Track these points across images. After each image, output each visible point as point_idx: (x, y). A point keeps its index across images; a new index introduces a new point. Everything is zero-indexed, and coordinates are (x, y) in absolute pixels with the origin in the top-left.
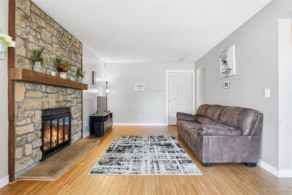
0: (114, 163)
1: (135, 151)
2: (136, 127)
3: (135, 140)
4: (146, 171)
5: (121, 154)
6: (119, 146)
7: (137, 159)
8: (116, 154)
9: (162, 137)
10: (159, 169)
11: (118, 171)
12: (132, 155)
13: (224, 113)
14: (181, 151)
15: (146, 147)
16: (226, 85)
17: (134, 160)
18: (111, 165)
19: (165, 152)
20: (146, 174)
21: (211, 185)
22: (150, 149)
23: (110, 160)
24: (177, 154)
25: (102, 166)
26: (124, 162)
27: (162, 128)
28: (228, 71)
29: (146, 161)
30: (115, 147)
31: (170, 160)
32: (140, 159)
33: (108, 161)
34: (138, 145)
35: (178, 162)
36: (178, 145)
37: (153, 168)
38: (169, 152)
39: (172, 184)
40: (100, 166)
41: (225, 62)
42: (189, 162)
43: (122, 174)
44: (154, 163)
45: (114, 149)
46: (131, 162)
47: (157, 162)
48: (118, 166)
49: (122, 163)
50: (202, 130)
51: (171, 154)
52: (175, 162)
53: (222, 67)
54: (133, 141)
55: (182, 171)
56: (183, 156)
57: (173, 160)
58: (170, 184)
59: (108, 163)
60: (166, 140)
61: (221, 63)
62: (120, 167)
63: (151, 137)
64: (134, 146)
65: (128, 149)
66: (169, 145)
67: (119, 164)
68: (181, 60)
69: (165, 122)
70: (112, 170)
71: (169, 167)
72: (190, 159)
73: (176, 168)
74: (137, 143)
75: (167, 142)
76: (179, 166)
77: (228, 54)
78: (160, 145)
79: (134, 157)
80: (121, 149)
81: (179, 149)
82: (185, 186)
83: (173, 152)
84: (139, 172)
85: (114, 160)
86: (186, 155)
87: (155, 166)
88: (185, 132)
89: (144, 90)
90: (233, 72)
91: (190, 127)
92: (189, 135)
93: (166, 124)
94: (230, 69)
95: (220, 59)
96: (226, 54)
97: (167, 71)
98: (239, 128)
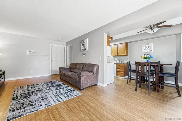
0: (27, 106)
1: (39, 93)
2: (28, 79)
3: (34, 87)
4: (55, 102)
5: (28, 98)
6: (22, 94)
7: (44, 98)
8: (24, 100)
9: (52, 82)
10: (61, 99)
11: (34, 109)
12: (38, 97)
13: (85, 66)
14: (67, 86)
15: (45, 89)
16: (84, 54)
17: (42, 99)
18: (24, 108)
19: (59, 89)
20: (56, 104)
21: (88, 97)
22: (49, 90)
23: (21, 105)
24: (66, 89)
25: (16, 112)
26: (35, 103)
27: (49, 77)
28: (85, 49)
29: (51, 97)
30: (19, 95)
31: (64, 92)
32: (46, 97)
33: (19, 106)
34: (38, 89)
35: (69, 92)
36: (64, 84)
37: (58, 99)
38: (61, 89)
39: (73, 103)
40: (14, 113)
41: (83, 45)
42: (74, 90)
43: (39, 110)
44: (57, 96)
45: (19, 97)
46: (41, 101)
47: (58, 95)
48: (31, 107)
49: (33, 104)
50: (81, 74)
51: (63, 89)
52: (67, 93)
53: (82, 47)
54: (33, 88)
55: (74, 95)
56: (69, 89)
57: (66, 92)
58: (72, 104)
59: (20, 108)
60: (55, 83)
61: (81, 45)
62: (34, 106)
63: (45, 83)
64: (35, 91)
65: (32, 94)
66: (59, 85)
67: (32, 105)
68: (59, 40)
69: (49, 73)
70: (29, 111)
71: (66, 96)
72: (74, 89)
73: (70, 95)
74: (37, 88)
75: (57, 84)
76: (71, 94)
77: (85, 42)
78: (53, 86)
79: (40, 97)
80: (26, 95)
81: (65, 86)
82: (79, 101)
83: (63, 88)
84: (51, 104)
85: (25, 104)
86: (70, 88)
87: (58, 98)
88: (68, 77)
89: (34, 54)
90: (87, 49)
91: (71, 74)
92: (71, 78)
93: (50, 74)
94: (86, 48)
95: (81, 43)
96: (84, 41)
97: (51, 45)
98: (92, 72)
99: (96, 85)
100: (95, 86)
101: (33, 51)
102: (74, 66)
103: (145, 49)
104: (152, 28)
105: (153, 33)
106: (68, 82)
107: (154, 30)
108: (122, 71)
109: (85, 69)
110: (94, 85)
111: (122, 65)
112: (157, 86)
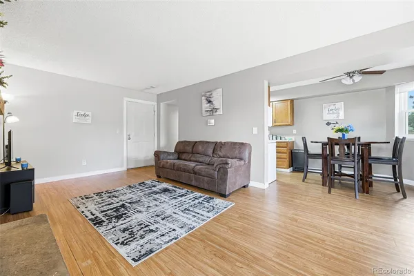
0: (142, 232)
1: (140, 208)
3: (116, 197)
5: (128, 219)
6: (102, 211)
7: (162, 216)
8: (120, 222)
9: (143, 184)
10: (202, 215)
12: (146, 215)
13: (220, 147)
14: (187, 191)
15: (144, 199)
17: (160, 218)
18: (142, 237)
19: (175, 198)
20: (201, 225)
22: (155, 200)
23: (128, 232)
24: (191, 196)
26: (153, 226)
27: (120, 174)
28: (215, 110)
29: (175, 213)
30: (98, 214)
32: (166, 215)
33: (127, 235)
34: (129, 201)
35: (204, 202)
37: (195, 216)
38: (180, 196)
41: (210, 102)
42: (211, 198)
43: (180, 238)
45: (103, 218)
46: (162, 222)
47: (188, 210)
48: (155, 234)
49: (151, 228)
50: (228, 164)
51: (185, 197)
52: (201, 203)
53: (206, 106)
54: (114, 199)
55: (221, 208)
57: (196, 202)
58: (232, 222)
60: (155, 186)
61: (204, 102)
62: (159, 233)
63: (130, 187)
64: (128, 205)
65: (127, 210)
66: (167, 190)
69: (122, 166)
70: (158, 241)
71: (206, 209)
73: (212, 208)
74: (123, 198)
75: (160, 187)
76: (211, 205)
77: (214, 95)
78: (157, 192)
79: (152, 215)
80: (115, 214)
81: (184, 191)
82: (242, 217)
83: (184, 195)
84: (191, 226)
85: (134, 230)
86: (198, 194)
87: (193, 214)
88: (185, 171)
89: (89, 120)
90: (220, 112)
91: (194, 165)
92: (195, 173)
93: (124, 168)
94: (217, 109)
95: (203, 98)
96: (211, 95)
97: (126, 100)
98: (241, 159)
99: (248, 185)
100: (246, 189)
101: (87, 113)
102: (189, 149)
103: (329, 114)
104: (351, 75)
105: (352, 83)
106: (185, 184)
107: (354, 78)
108: (285, 157)
109: (221, 154)
110: (244, 187)
111: (285, 145)
112: (366, 181)
